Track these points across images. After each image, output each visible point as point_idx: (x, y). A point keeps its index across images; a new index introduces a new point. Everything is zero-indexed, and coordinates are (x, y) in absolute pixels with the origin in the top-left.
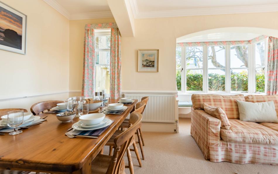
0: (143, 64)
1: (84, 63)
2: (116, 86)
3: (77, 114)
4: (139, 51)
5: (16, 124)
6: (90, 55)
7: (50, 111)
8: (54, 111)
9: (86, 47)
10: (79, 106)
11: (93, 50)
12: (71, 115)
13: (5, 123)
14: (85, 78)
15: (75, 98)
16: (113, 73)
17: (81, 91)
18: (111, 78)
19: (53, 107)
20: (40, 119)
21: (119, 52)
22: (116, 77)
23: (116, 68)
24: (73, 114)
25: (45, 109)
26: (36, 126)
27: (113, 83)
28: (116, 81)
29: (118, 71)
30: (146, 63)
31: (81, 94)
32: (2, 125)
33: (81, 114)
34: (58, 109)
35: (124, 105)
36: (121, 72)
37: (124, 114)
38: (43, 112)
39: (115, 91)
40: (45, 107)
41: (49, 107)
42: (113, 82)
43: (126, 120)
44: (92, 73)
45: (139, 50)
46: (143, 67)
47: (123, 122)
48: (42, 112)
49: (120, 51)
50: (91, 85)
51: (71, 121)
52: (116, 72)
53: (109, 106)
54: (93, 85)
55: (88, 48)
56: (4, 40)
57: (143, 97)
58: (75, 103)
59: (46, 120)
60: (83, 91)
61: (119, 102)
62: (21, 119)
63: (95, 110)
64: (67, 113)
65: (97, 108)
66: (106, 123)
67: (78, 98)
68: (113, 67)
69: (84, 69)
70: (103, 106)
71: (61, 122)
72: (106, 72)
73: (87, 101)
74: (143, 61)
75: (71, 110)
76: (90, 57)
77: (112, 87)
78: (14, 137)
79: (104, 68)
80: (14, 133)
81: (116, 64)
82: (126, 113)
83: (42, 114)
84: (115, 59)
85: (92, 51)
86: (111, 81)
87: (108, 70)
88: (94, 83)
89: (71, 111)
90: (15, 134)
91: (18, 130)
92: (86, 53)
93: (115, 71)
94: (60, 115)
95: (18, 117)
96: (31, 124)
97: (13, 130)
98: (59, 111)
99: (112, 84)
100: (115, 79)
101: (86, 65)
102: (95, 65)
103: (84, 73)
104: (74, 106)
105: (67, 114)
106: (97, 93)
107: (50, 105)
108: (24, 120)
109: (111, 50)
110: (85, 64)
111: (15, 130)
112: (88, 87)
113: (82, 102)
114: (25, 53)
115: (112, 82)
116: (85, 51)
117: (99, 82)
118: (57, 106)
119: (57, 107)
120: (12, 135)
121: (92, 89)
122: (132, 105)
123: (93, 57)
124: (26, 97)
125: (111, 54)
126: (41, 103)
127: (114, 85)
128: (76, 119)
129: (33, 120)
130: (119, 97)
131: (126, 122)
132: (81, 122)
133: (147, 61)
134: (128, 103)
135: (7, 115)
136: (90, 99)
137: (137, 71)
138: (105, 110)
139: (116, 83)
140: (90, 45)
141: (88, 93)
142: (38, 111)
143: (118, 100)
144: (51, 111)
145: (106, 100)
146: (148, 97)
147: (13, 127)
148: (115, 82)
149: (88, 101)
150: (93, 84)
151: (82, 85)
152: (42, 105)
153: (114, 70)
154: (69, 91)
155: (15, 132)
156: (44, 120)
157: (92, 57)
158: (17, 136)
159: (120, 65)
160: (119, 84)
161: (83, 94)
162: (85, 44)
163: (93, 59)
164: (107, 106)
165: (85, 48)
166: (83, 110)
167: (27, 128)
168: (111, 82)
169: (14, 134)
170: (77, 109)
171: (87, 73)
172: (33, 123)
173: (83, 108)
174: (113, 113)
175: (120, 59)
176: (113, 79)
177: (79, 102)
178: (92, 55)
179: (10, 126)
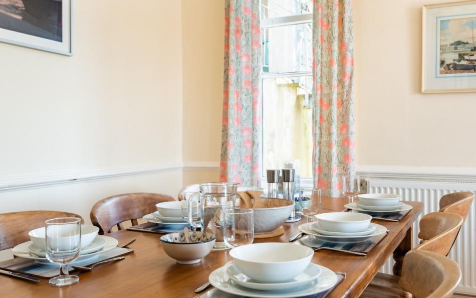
0: (442, 63)
1: (227, 71)
2: (335, 150)
3: (219, 240)
4: (425, 10)
5: (64, 257)
6: (243, 43)
7: (137, 224)
8: (150, 225)
9: (232, 15)
10: (224, 214)
11: (255, 23)
12: (199, 241)
13: (38, 252)
14: (230, 122)
15: (208, 188)
16: (324, 103)
17: (217, 164)
18: (318, 119)
19: (144, 213)
20: (118, 246)
21: (346, 24)
22: (335, 117)
23: (335, 82)
24: (207, 241)
25: (124, 218)
26: (107, 266)
27: (324, 139)
28: (334, 130)
29: (340, 94)
30: (456, 56)
31: (219, 174)
32: (30, 254)
33: (229, 242)
34: (160, 219)
35: (373, 221)
36: (354, 96)
37: (378, 256)
38: (119, 228)
39: (330, 169)
40: (125, 213)
41: (136, 212)
42: (324, 132)
43: (380, 277)
44: (251, 104)
45: (425, 6)
46: (441, 73)
47: (370, 285)
48: (118, 225)
49: (350, 18)
50: (249, 145)
51: (200, 262)
52: (335, 96)
53: (320, 220)
54: (255, 147)
55: (237, 19)
56: (23, 19)
57: (445, 193)
58: (210, 204)
59: (132, 252)
60: (224, 165)
61: (349, 210)
62: (76, 244)
63: (270, 231)
64: (188, 234)
65: (277, 227)
66: (316, 281)
67: (216, 188)
68: (325, 81)
69: (226, 93)
70: (293, 220)
71: (175, 261)
72: (295, 98)
73: (241, 199)
74: (443, 49)
75: (199, 226)
76: (244, 50)
77: (320, 151)
78: (61, 292)
79: (289, 85)
80: (61, 282)
81: (335, 68)
82: (382, 251)
83: (117, 233)
84: (330, 50)
85: (252, 27)
86: (318, 132)
87: (301, 92)
88: (259, 140)
89: (199, 229)
90: (63, 284)
91: (70, 273)
92: (232, 37)
93: (330, 95)
94: (170, 241)
95: (68, 235)
96: (95, 258)
97: (58, 273)
98: (164, 227)
99: (320, 143)
100: (330, 124)
101: (232, 77)
102: (262, 75)
103: (226, 104)
104: (210, 215)
105: (190, 238)
106: (273, 172)
107: (138, 207)
108: (82, 246)
109: (315, 17)
110: (230, 73)
111: (62, 273)
112: (240, 153)
113: (231, 202)
114: (70, 52)
115: (321, 134)
116: (227, 31)
117: (272, 135)
118: (155, 209)
119: (157, 212)
120: (54, 286)
121: (253, 158)
122: (404, 224)
123: (255, 47)
124: (76, 180)
125: (314, 32)
126: (114, 200)
127: (330, 145)
128: (216, 258)
129: (101, 249)
130: (350, 190)
131: (379, 283)
132: (237, 269)
133: (461, 49)
134: (387, 215)
135: (44, 228)
136: (252, 194)
137: (419, 89)
138: (303, 234)
139: (335, 138)
140: (243, 6)
141: (240, 173)
142: (108, 222)
143: (344, 200)
144: (142, 225)
145: (305, 199)
146: (469, 193)
147: (57, 263)
148: (330, 134)
149: (246, 198)
150: (256, 141)
151: (220, 146)
152: (118, 204)
153: (325, 91)
154: (183, 166)
155: (63, 279)
156: (126, 251)
157: (253, 49)
158: (68, 290)
159: (348, 69)
160: (345, 142)
161: (224, 177)
162: (229, 6)
163: (256, 57)
164: (310, 221)
165: (228, 20)
166: (233, 229)
167: (89, 271)
168: (315, 135)
169: (59, 284)
170: (219, 223)
171: (237, 104)
172: (100, 257)
173: (233, 220)
174: (333, 245)
175: (351, 46)
176: (322, 122)
177: (224, 200)
178: (250, 43)
179: (51, 261)
